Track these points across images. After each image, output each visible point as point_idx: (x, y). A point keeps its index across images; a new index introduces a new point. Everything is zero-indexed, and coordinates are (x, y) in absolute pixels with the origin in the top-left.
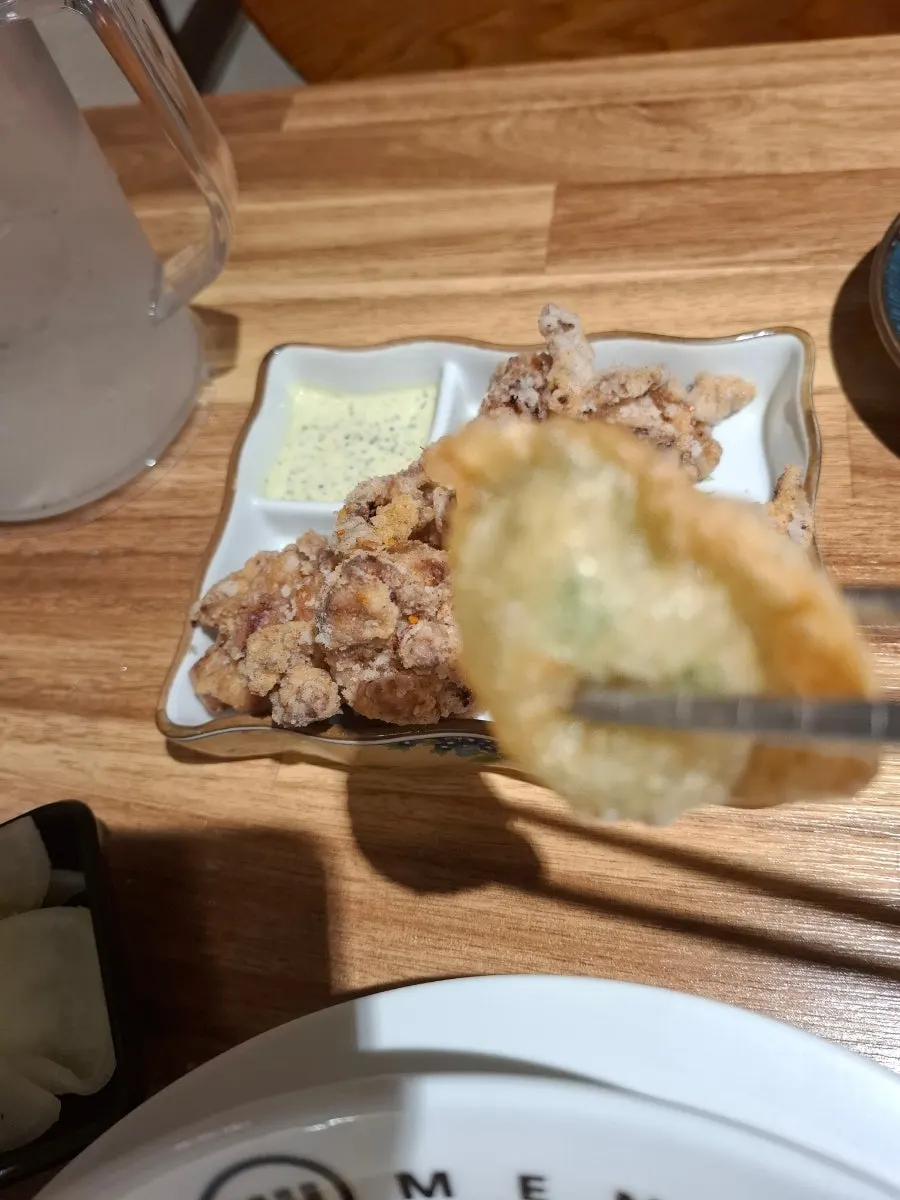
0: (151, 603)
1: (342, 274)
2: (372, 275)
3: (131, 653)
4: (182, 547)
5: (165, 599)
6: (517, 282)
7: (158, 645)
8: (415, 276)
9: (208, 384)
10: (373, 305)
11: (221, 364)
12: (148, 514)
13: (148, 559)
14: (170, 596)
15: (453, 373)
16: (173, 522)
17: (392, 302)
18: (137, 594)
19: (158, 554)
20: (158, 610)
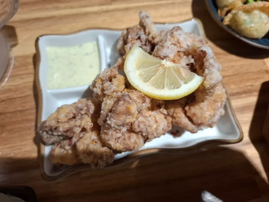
0: (15, 130)
1: (47, 9)
2: (58, 8)
3: (14, 148)
4: (20, 108)
5: (21, 128)
6: (105, 8)
7: (23, 144)
8: (72, 8)
9: (10, 50)
10: (61, 18)
11: (13, 43)
12: (3, 99)
13: (9, 115)
14: (21, 126)
15: (101, 39)
16: (13, 100)
17: (67, 17)
18: (9, 128)
19: (12, 112)
20: (18, 132)
